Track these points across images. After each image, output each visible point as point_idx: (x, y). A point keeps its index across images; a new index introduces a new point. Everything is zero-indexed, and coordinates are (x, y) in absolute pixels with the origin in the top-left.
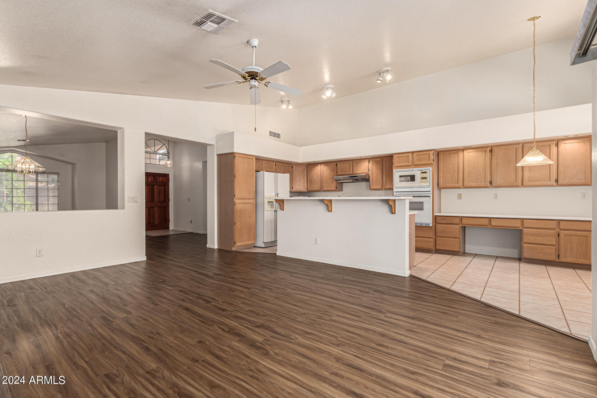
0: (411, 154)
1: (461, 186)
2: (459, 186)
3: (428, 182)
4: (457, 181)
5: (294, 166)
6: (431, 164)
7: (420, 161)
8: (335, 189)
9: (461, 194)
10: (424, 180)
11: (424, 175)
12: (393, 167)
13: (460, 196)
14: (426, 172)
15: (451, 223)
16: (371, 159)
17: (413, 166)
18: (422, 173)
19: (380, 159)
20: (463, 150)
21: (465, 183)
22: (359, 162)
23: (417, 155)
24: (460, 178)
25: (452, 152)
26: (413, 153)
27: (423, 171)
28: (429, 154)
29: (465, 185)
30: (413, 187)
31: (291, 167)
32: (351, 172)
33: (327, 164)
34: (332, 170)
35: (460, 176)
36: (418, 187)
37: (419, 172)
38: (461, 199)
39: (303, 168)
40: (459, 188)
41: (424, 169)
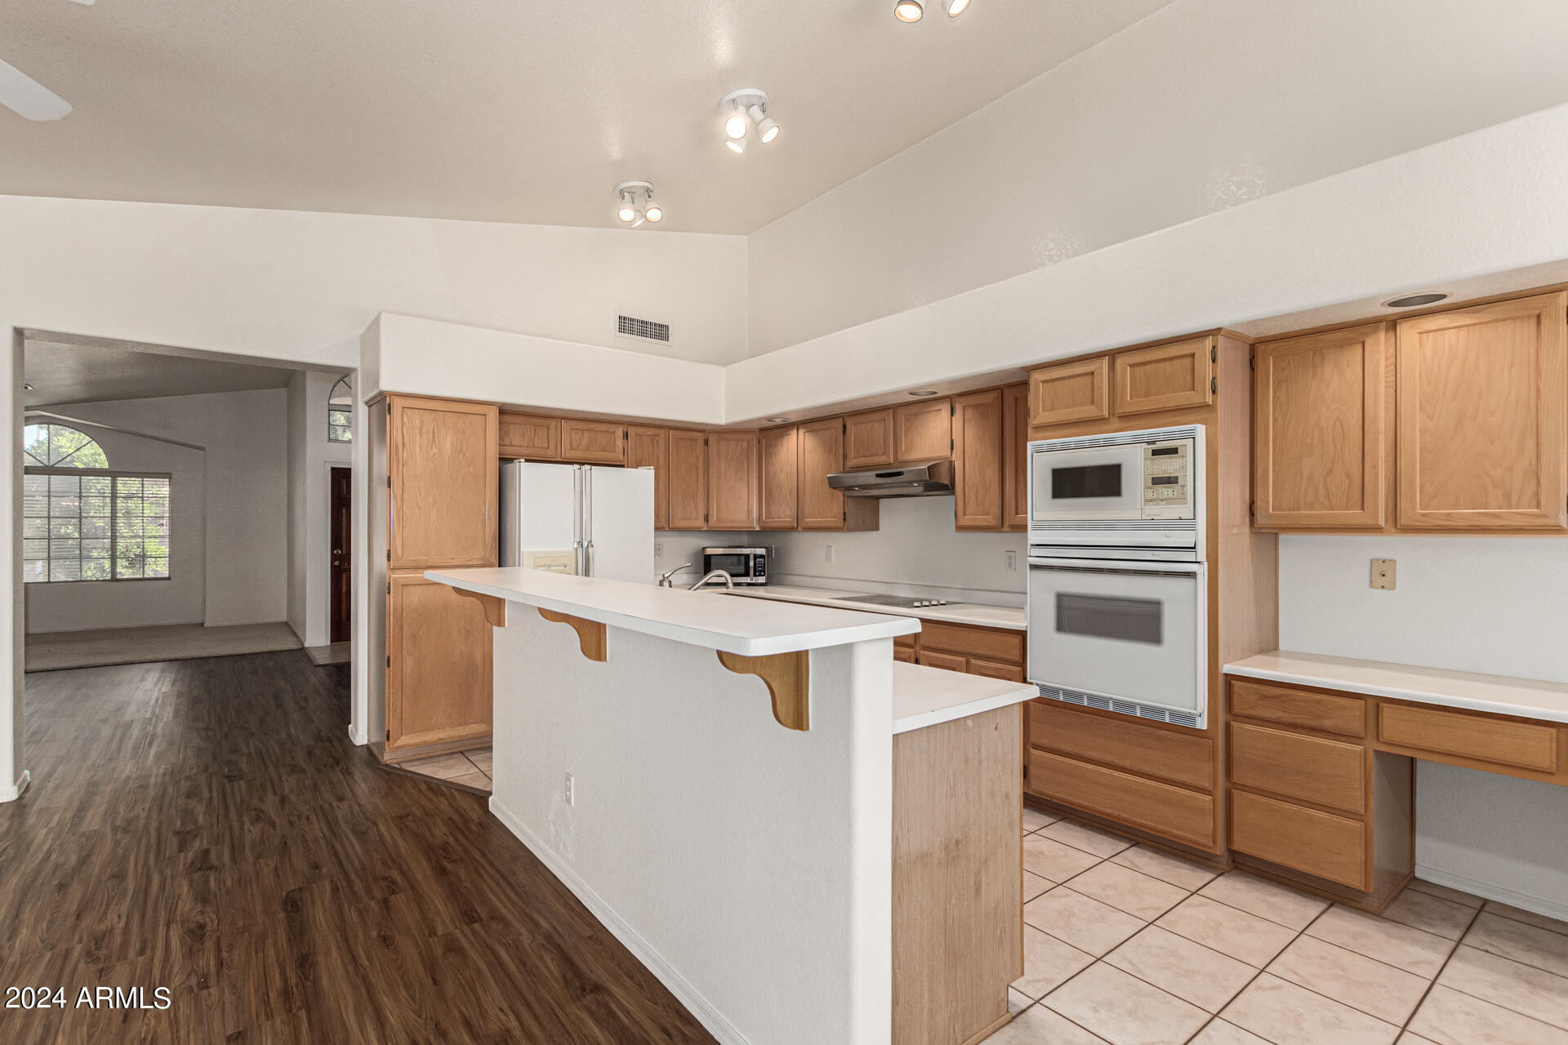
0: (1105, 363)
1: (1382, 522)
2: (1370, 522)
3: (1182, 499)
4: (1357, 494)
5: (712, 439)
6: (1205, 407)
7: (1146, 395)
8: (840, 523)
9: (1393, 562)
10: (1165, 491)
11: (1166, 466)
12: (1029, 430)
13: (1382, 574)
14: (1174, 451)
15: (1313, 723)
16: (958, 399)
17: (1115, 422)
18: (1155, 453)
19: (993, 395)
20: (1392, 324)
21: (1403, 503)
22: (916, 415)
23: (1132, 366)
24: (1376, 475)
25: (1325, 337)
26: (1113, 354)
27: (1159, 445)
28: (1193, 355)
29: (1404, 521)
30: (1110, 526)
31: (701, 443)
32: (889, 458)
33: (816, 425)
34: (830, 451)
35: (1375, 467)
36: (1138, 526)
37: (1141, 450)
38: (1393, 588)
39: (745, 445)
40: (1375, 529)
41: (1162, 433)
